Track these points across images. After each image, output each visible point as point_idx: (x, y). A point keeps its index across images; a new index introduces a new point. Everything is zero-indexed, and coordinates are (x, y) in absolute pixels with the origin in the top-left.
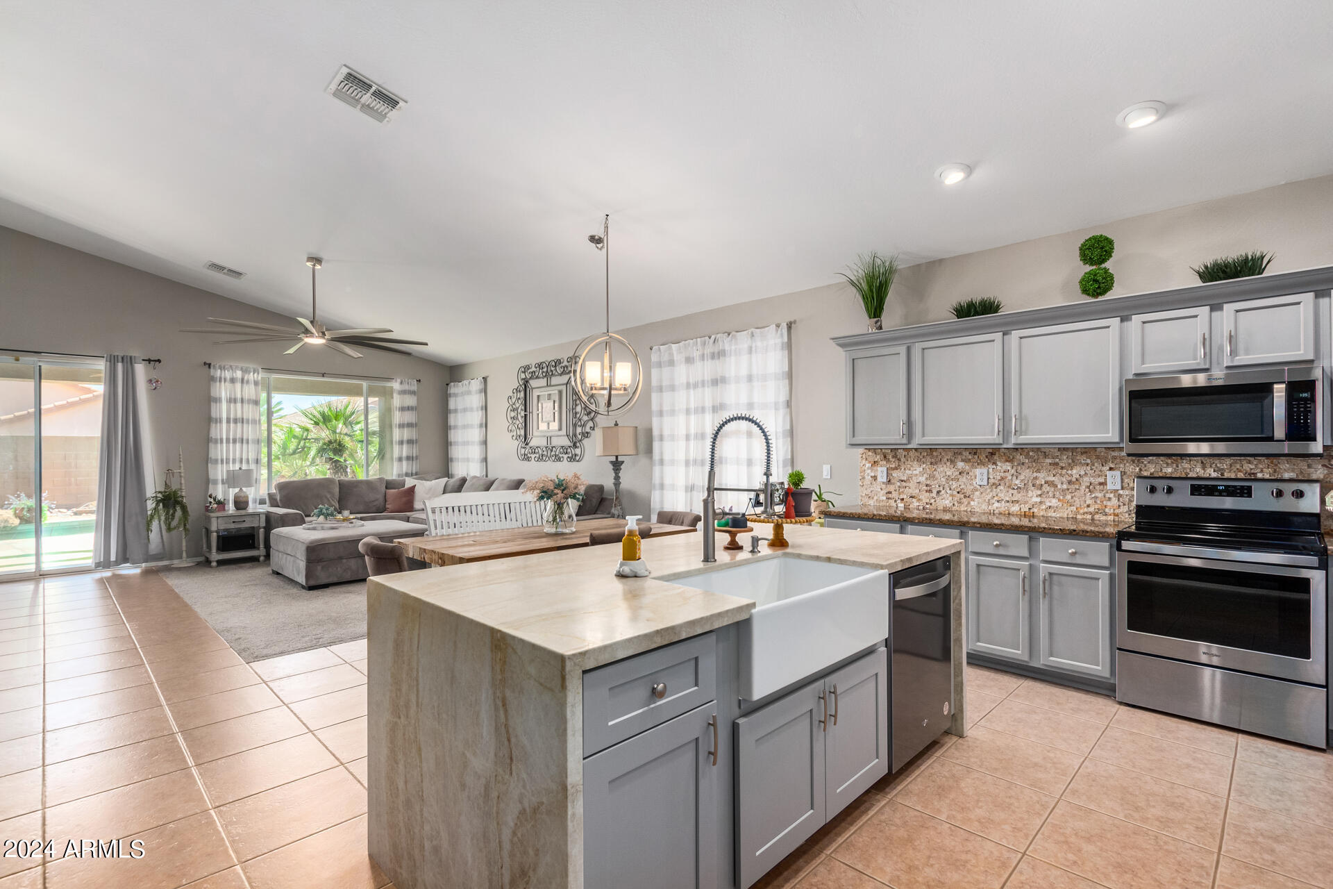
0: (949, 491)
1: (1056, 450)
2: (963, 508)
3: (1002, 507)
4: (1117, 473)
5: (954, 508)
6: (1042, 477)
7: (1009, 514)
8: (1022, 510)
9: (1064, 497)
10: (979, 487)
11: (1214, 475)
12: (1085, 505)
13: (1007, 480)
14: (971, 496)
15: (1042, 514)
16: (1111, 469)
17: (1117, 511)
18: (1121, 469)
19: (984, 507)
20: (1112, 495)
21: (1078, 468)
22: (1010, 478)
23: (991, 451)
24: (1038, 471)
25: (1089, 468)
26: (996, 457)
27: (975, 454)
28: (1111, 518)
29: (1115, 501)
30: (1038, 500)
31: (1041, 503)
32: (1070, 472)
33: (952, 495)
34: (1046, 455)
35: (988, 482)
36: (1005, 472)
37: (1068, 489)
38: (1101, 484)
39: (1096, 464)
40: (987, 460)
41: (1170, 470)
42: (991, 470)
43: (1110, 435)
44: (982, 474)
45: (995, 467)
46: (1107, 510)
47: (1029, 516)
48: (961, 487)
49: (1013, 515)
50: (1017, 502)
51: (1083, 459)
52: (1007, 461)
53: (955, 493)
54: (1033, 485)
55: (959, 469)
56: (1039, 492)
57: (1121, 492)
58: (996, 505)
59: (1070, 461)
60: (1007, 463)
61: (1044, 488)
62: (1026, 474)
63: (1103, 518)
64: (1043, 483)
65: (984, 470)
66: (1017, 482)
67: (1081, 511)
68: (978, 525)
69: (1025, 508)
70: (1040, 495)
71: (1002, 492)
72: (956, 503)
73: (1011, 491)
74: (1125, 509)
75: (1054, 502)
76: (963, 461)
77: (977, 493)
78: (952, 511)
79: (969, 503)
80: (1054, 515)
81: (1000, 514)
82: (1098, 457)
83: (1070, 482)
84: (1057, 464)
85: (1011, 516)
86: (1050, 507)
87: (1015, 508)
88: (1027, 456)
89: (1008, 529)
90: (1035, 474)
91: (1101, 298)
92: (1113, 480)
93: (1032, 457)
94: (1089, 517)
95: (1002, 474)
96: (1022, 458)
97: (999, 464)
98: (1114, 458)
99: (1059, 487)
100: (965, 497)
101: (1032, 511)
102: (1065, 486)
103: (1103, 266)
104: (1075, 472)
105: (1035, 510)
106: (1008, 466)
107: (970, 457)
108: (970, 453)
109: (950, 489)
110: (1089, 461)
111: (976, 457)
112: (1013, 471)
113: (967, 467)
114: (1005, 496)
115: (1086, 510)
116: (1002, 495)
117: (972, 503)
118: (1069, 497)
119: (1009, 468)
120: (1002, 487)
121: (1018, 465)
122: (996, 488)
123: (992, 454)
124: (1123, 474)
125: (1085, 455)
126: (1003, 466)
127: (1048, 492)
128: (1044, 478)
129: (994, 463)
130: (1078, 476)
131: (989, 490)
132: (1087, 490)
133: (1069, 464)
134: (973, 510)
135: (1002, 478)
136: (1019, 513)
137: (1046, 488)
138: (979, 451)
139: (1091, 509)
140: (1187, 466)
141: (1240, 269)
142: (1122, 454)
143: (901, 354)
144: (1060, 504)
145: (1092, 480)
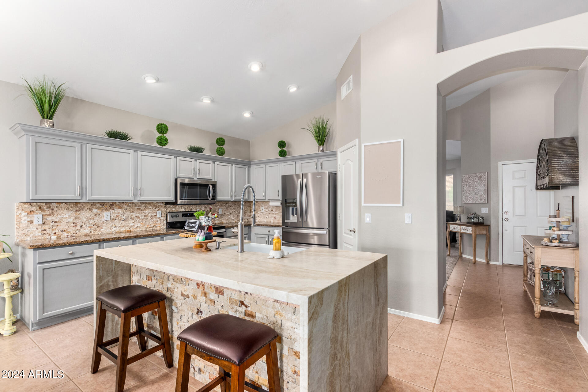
0: (88, 225)
1: (140, 203)
2: (96, 233)
3: (117, 229)
4: (160, 211)
5: (91, 234)
6: (135, 214)
7: (120, 232)
8: (126, 230)
9: (142, 222)
10: (105, 221)
11: (184, 210)
12: (150, 224)
13: (119, 217)
14: (101, 226)
15: (134, 230)
16: (158, 210)
17: (160, 225)
18: (161, 210)
19: (108, 231)
20: (158, 220)
21: (147, 210)
22: (121, 216)
23: (112, 203)
24: (133, 212)
25: (151, 210)
26: (114, 206)
27: (103, 205)
28: (158, 228)
29: (159, 222)
30: (133, 224)
31: (134, 225)
32: (144, 212)
33: (90, 227)
34: (136, 205)
35: (110, 219)
36: (118, 213)
37: (144, 219)
38: (155, 216)
39: (153, 208)
40: (109, 208)
41: (174, 209)
42: (112, 213)
43: (171, 197)
44: (107, 215)
45: (113, 211)
46: (157, 225)
47: (129, 232)
48: (96, 222)
49: (122, 232)
50: (124, 226)
51: (149, 206)
52: (119, 208)
53: (92, 225)
54: (131, 218)
55: (94, 213)
56: (133, 221)
57: (161, 218)
58: (114, 229)
59: (145, 207)
60: (120, 209)
61: (135, 219)
62: (128, 213)
63: (156, 228)
64: (135, 217)
65: (108, 213)
66: (124, 217)
67: (148, 227)
68: (142, 236)
69: (127, 229)
70: (133, 222)
71: (117, 223)
72: (92, 231)
73: (121, 222)
74: (162, 224)
75: (139, 225)
76: (96, 208)
77: (105, 224)
78: (90, 235)
79: (100, 230)
80: (139, 230)
81: (116, 233)
82: (154, 206)
83: (145, 216)
84: (140, 209)
85: (121, 233)
86: (138, 227)
87: (123, 229)
88: (128, 206)
89: (154, 236)
90: (131, 213)
91: (163, 147)
92: (159, 214)
93: (130, 206)
94: (151, 229)
95: (117, 214)
96: (126, 207)
97: (115, 209)
98: (159, 206)
99: (141, 218)
100: (98, 227)
101: (130, 229)
102: (143, 218)
103: (165, 135)
104: (147, 212)
105: (131, 229)
106: (120, 210)
107: (101, 207)
108: (100, 205)
109: (89, 224)
110: (151, 207)
111: (104, 206)
112: (122, 213)
113: (99, 212)
114: (118, 224)
115: (150, 226)
116: (116, 224)
117: (102, 230)
118: (144, 222)
119: (120, 211)
120: (117, 220)
121: (125, 209)
122: (114, 221)
123: (112, 205)
124: (162, 211)
125: (150, 205)
126: (117, 210)
127: (136, 221)
128: (135, 215)
129: (113, 209)
130: (147, 213)
131: (110, 223)
132: (151, 218)
133: (144, 209)
134: (102, 233)
135: (117, 216)
136: (125, 231)
137: (136, 219)
138: (105, 203)
139: (152, 226)
140: (178, 208)
141: (198, 150)
142: (162, 204)
143: (76, 148)
144: (141, 225)
145: (152, 214)
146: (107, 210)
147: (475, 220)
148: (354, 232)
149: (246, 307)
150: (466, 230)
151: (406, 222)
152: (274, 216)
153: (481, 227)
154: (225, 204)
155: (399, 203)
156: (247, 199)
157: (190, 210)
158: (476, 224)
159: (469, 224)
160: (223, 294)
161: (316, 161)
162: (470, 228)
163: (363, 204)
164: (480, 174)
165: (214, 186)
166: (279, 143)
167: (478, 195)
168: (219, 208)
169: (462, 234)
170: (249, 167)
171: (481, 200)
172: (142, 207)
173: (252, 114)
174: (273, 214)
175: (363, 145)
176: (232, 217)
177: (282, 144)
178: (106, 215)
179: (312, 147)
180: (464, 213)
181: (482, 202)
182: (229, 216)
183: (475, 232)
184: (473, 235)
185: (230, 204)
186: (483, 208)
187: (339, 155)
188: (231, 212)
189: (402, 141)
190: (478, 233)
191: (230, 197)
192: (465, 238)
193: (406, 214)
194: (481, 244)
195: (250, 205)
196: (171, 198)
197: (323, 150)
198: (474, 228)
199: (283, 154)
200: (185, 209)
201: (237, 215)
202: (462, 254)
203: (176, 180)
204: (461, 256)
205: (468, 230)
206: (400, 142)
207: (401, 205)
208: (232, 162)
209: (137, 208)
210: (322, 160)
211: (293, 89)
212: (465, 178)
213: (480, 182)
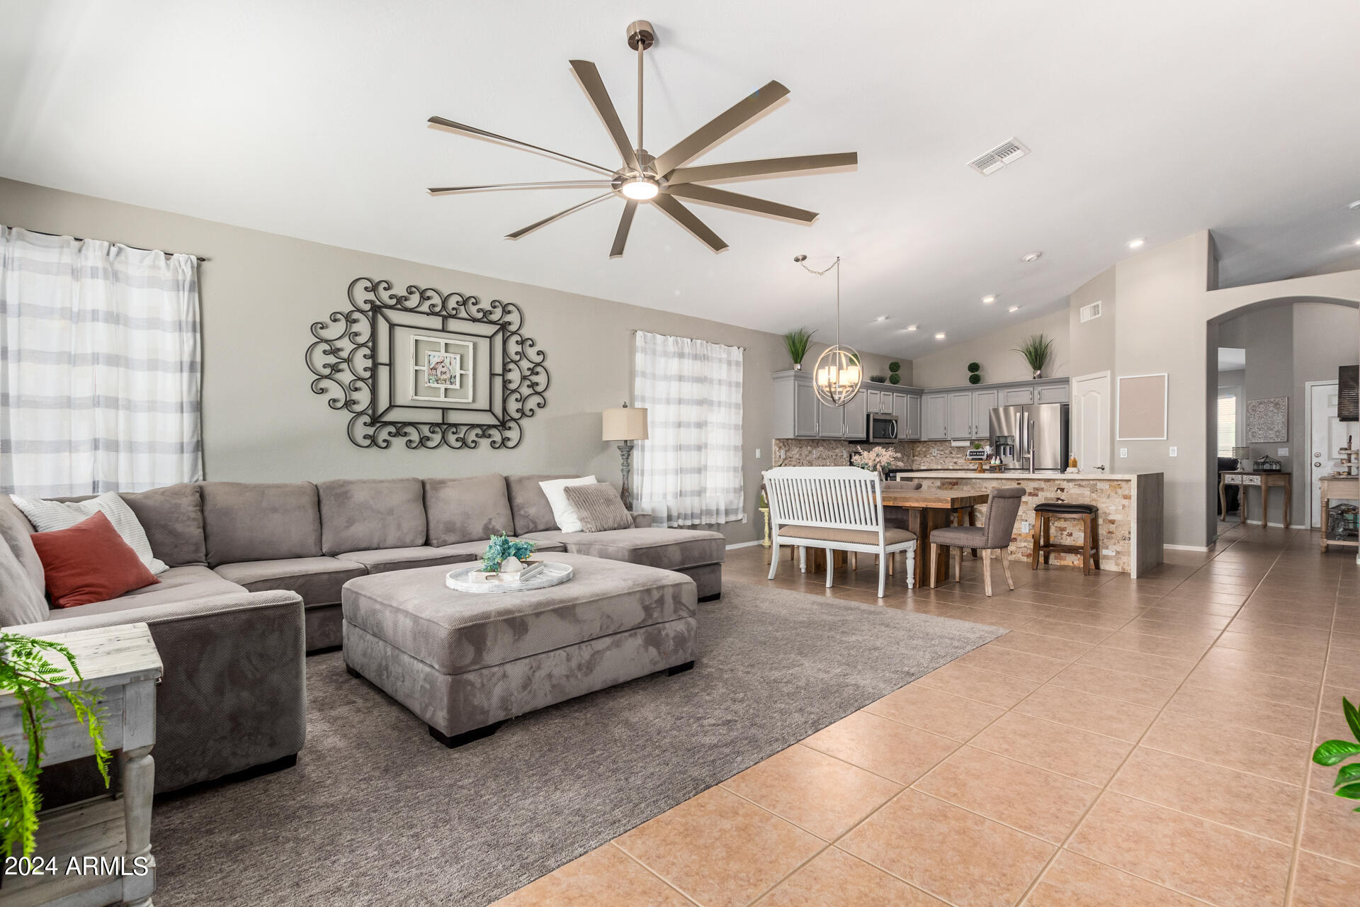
6: (830, 453)
51: (838, 445)
52: (822, 446)
54: (828, 457)
57: (846, 459)
71: (821, 462)
73: (823, 460)
76: (810, 446)
84: (833, 447)
88: (827, 444)
96: (825, 444)
97: (820, 447)
98: (845, 445)
102: (835, 457)
104: (837, 451)
106: (822, 448)
110: (840, 445)
119: (822, 450)
120: (820, 459)
121: (825, 447)
123: (818, 443)
129: (818, 447)
135: (821, 455)
138: (814, 441)
141: (881, 380)
142: (846, 443)
146: (815, 447)
147: (1267, 467)
148: (1103, 469)
149: (1063, 500)
150: (1251, 480)
151: (1171, 455)
152: (955, 460)
153: (1277, 476)
155: (1163, 437)
156: (918, 438)
158: (1269, 472)
159: (1256, 472)
160: (1037, 496)
161: (1032, 389)
162: (1258, 477)
163: (1118, 439)
164: (1277, 400)
165: (896, 421)
166: (971, 365)
167: (1272, 430)
169: (1246, 487)
170: (921, 397)
171: (1277, 436)
172: (834, 444)
173: (947, 335)
174: (953, 458)
175: (1118, 378)
177: (974, 367)
178: (815, 453)
179: (1022, 370)
180: (1250, 455)
181: (1279, 440)
183: (1266, 483)
184: (1263, 487)
186: (1281, 449)
187: (1074, 383)
189: (1166, 375)
190: (1270, 484)
191: (907, 436)
192: (1252, 493)
193: (1171, 448)
194: (1277, 501)
195: (916, 447)
196: (863, 435)
197: (1040, 376)
198: (1264, 477)
199: (975, 380)
202: (1246, 519)
203: (868, 416)
204: (1244, 523)
205: (1256, 480)
206: (1164, 376)
207: (1165, 438)
208: (907, 392)
209: (831, 446)
210: (1040, 388)
211: (1013, 309)
212: (1252, 405)
213: (1276, 411)
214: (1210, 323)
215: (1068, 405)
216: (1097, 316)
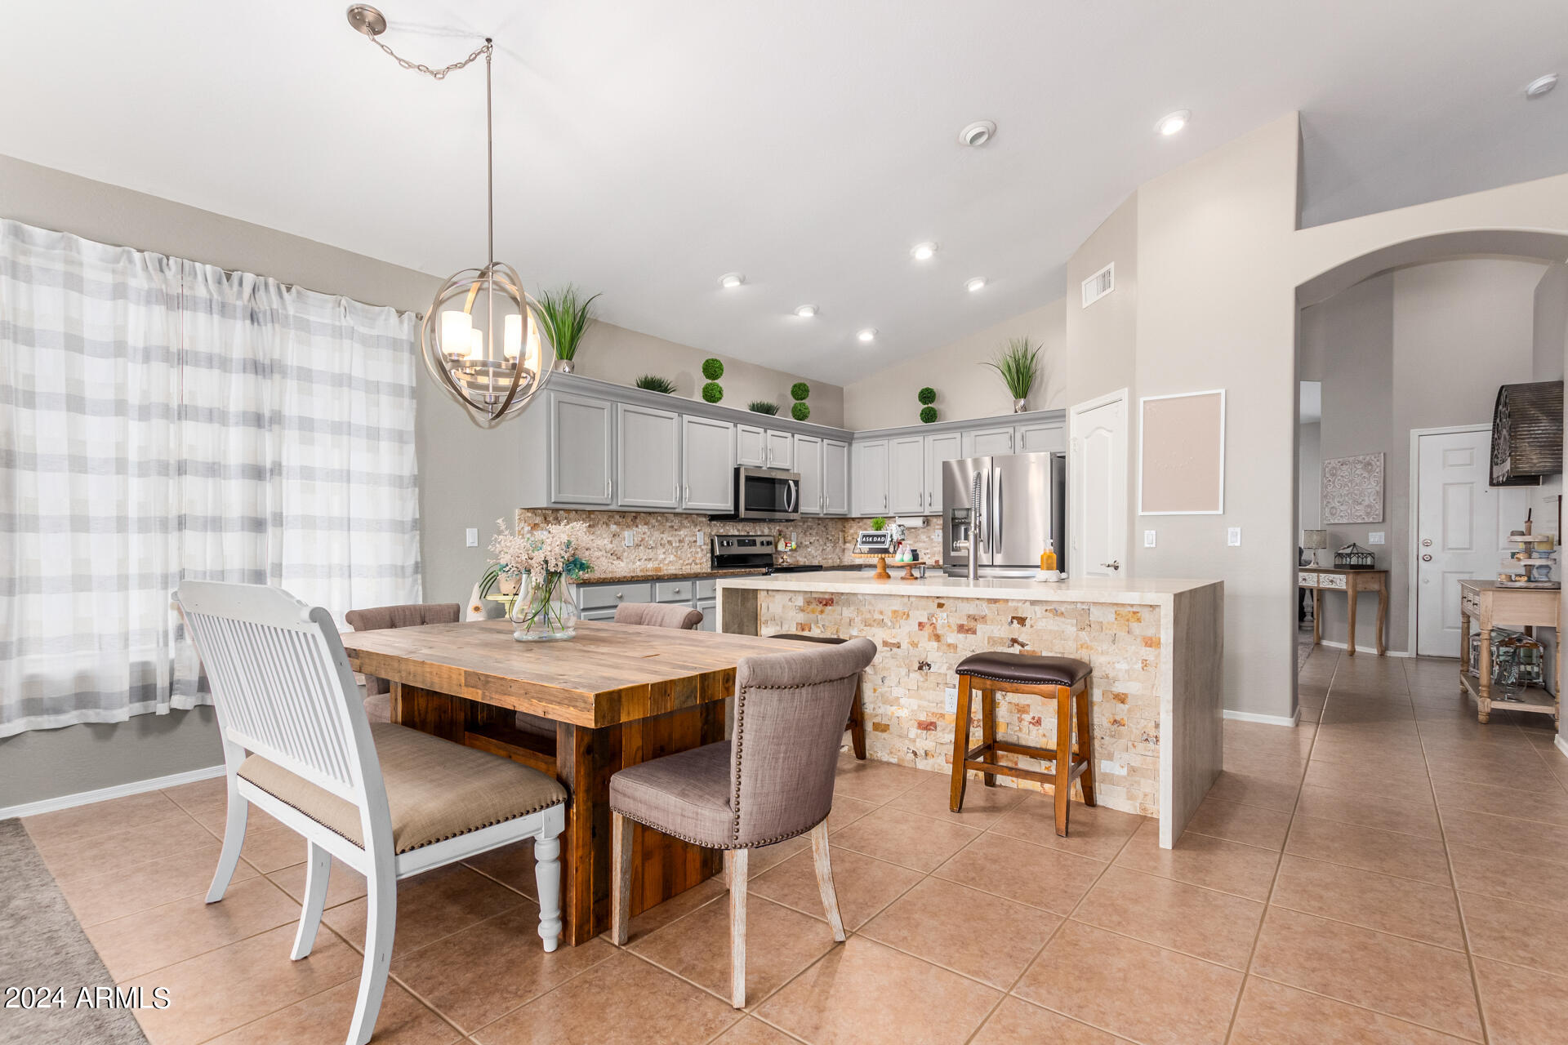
0: (604, 554)
2: (613, 567)
3: (642, 565)
5: (608, 570)
6: (666, 537)
7: (647, 570)
9: (677, 553)
10: (627, 548)
11: (737, 533)
12: (688, 558)
13: (645, 541)
14: (621, 557)
15: (665, 568)
16: (699, 530)
17: (702, 561)
18: (704, 530)
19: (631, 564)
20: (700, 550)
21: (684, 529)
22: (647, 539)
23: (634, 515)
24: (663, 532)
25: (689, 529)
26: (638, 521)
27: (624, 517)
28: (699, 566)
29: (701, 554)
30: (663, 556)
31: (665, 558)
33: (607, 558)
34: (665, 518)
35: (633, 544)
36: (644, 534)
37: (679, 547)
38: (695, 541)
39: (692, 526)
40: (632, 522)
41: (729, 530)
42: (635, 532)
43: (729, 505)
45: (637, 529)
46: (697, 561)
47: (658, 571)
48: (614, 549)
49: (649, 571)
50: (651, 558)
51: (685, 522)
52: (645, 524)
53: (609, 555)
54: (661, 545)
55: (613, 532)
56: (664, 550)
57: (703, 547)
58: (638, 563)
59: (680, 524)
60: (646, 526)
62: (657, 535)
63: (696, 566)
64: (666, 542)
65: (631, 532)
66: (651, 542)
67: (685, 563)
69: (656, 564)
70: (664, 553)
71: (642, 553)
72: (609, 565)
73: (647, 550)
74: (705, 558)
75: (672, 558)
76: (615, 524)
77: (626, 554)
78: (607, 573)
79: (620, 562)
80: (672, 567)
81: (640, 569)
82: (693, 522)
83: (680, 541)
84: (672, 527)
85: (647, 572)
86: (670, 561)
87: (650, 563)
88: (657, 521)
90: (661, 535)
91: (714, 404)
92: (701, 538)
93: (659, 521)
94: (690, 567)
95: (642, 536)
96: (654, 521)
97: (640, 526)
98: (700, 522)
99: (674, 545)
100: (617, 558)
102: (678, 545)
103: (716, 381)
104: (682, 533)
105: (661, 565)
106: (645, 528)
107: (621, 520)
108: (620, 516)
109: (605, 552)
110: (689, 524)
111: (624, 519)
112: (649, 533)
113: (618, 530)
114: (644, 554)
115: (688, 562)
116: (641, 555)
117: (622, 562)
118: (679, 553)
119: (647, 530)
120: (641, 547)
121: (652, 526)
122: (638, 548)
123: (636, 518)
124: (704, 534)
125: (687, 519)
126: (642, 528)
127: (668, 550)
128: (666, 539)
129: (637, 526)
130: (684, 536)
131: (633, 551)
132: (688, 546)
134: (622, 568)
135: (643, 540)
136: (653, 567)
137: (667, 546)
138: (627, 514)
140: (735, 527)
141: (768, 409)
142: (704, 519)
143: (605, 410)
144: (675, 559)
145: (691, 539)
146: (628, 526)
147: (1354, 561)
148: (1116, 568)
149: (1023, 645)
150: (1332, 581)
151: (1230, 544)
153: (1370, 575)
154: (801, 524)
155: (1217, 509)
156: (847, 513)
157: (746, 534)
158: (1358, 569)
159: (1339, 569)
160: (974, 632)
161: (1011, 430)
162: (1343, 577)
163: (1140, 513)
164: (1368, 458)
165: (796, 483)
166: (922, 392)
167: (1360, 504)
168: (791, 532)
169: (1321, 592)
170: (850, 444)
171: (1368, 514)
172: (676, 522)
173: (877, 334)
175: (1142, 400)
176: (813, 552)
177: (927, 396)
178: (629, 536)
179: (999, 399)
180: (1328, 545)
181: (1371, 520)
182: (809, 550)
183: (1355, 586)
184: (1350, 592)
185: (809, 524)
186: (1374, 534)
187: (1073, 418)
188: (812, 541)
189: (1223, 392)
190: (1360, 587)
191: (818, 509)
192: (1330, 602)
193: (1230, 530)
194: (1368, 613)
195: (845, 527)
196: (727, 506)
197: (1024, 408)
198: (1351, 576)
199: (929, 416)
200: (738, 530)
201: (821, 548)
202: (1320, 638)
203: (737, 471)
204: (1318, 644)
205: (1338, 581)
206: (1219, 394)
207: (1220, 512)
208: (822, 435)
209: (669, 524)
210: (1023, 429)
211: (976, 286)
212: (1330, 466)
213: (1366, 475)
214: (1301, 292)
215: (1064, 457)
216: (1108, 291)
